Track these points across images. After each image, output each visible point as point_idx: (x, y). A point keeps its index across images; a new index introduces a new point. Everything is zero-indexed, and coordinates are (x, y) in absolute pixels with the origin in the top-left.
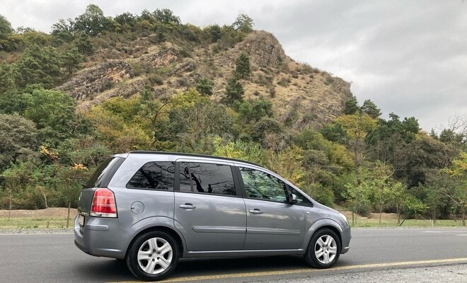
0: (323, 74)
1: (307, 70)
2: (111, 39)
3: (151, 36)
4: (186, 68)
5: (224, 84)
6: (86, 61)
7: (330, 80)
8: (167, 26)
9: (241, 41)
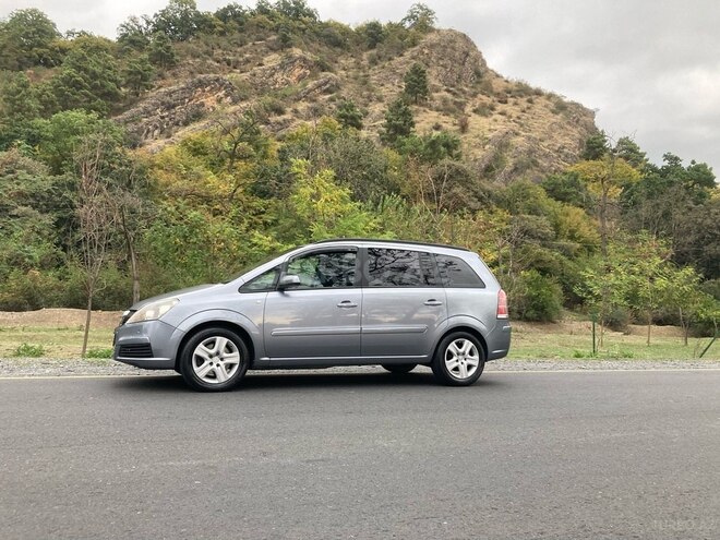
0: (550, 96)
1: (522, 91)
2: (207, 45)
3: (271, 38)
4: (325, 88)
5: (384, 112)
6: (163, 79)
7: (561, 107)
8: (297, 23)
9: (414, 45)
